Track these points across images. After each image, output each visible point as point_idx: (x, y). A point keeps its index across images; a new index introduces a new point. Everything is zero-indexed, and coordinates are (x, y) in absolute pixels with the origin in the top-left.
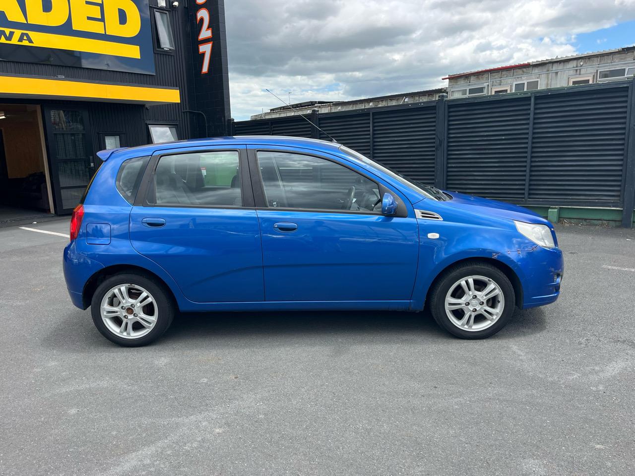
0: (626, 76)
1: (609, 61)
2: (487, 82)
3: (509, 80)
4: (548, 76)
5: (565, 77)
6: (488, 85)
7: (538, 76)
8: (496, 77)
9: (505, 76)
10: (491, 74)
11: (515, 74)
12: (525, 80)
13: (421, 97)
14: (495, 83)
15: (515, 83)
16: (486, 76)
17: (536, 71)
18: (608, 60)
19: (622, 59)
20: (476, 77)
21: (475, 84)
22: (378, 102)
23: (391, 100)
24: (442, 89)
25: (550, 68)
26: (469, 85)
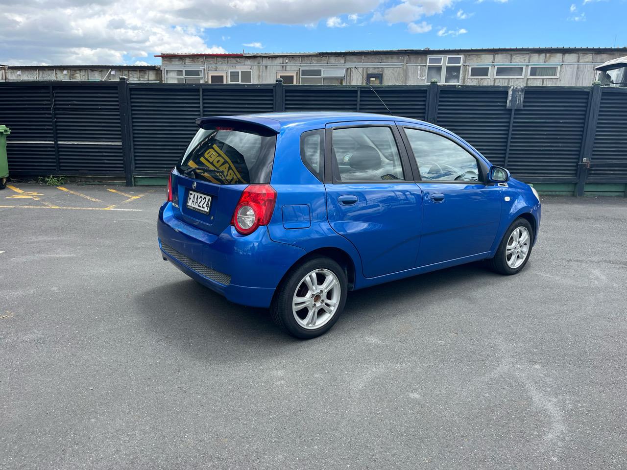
0: (322, 76)
1: (309, 62)
2: (203, 66)
3: (225, 67)
4: (259, 68)
5: (274, 71)
6: (204, 69)
7: (250, 67)
8: (211, 62)
9: (220, 63)
10: (207, 59)
11: (229, 62)
12: (240, 68)
13: (130, 72)
14: (210, 68)
15: (230, 71)
16: (201, 60)
17: (249, 62)
18: (307, 60)
19: (318, 61)
20: (191, 59)
21: (191, 66)
22: (75, 71)
23: (92, 71)
24: (155, 67)
25: (261, 61)
26: (185, 66)
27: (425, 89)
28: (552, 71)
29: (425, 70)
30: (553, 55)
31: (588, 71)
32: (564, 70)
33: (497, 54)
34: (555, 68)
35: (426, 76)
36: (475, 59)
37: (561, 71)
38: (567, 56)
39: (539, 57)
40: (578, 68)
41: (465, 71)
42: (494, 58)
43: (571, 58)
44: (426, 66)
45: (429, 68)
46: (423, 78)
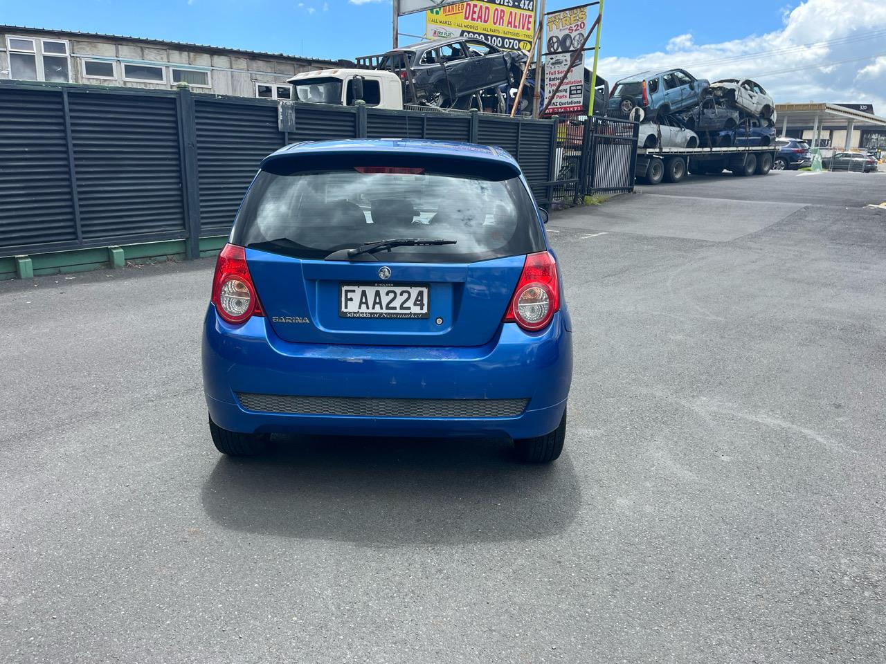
27: (173, 96)
28: (201, 77)
29: (6, 59)
30: (197, 55)
31: (245, 81)
32: (215, 77)
33: (121, 45)
34: (205, 74)
35: (10, 69)
36: (88, 49)
37: (212, 78)
38: (216, 57)
39: (180, 56)
40: (232, 77)
41: (75, 66)
42: (117, 51)
43: (221, 62)
44: (5, 52)
45: (13, 56)
46: (6, 72)
